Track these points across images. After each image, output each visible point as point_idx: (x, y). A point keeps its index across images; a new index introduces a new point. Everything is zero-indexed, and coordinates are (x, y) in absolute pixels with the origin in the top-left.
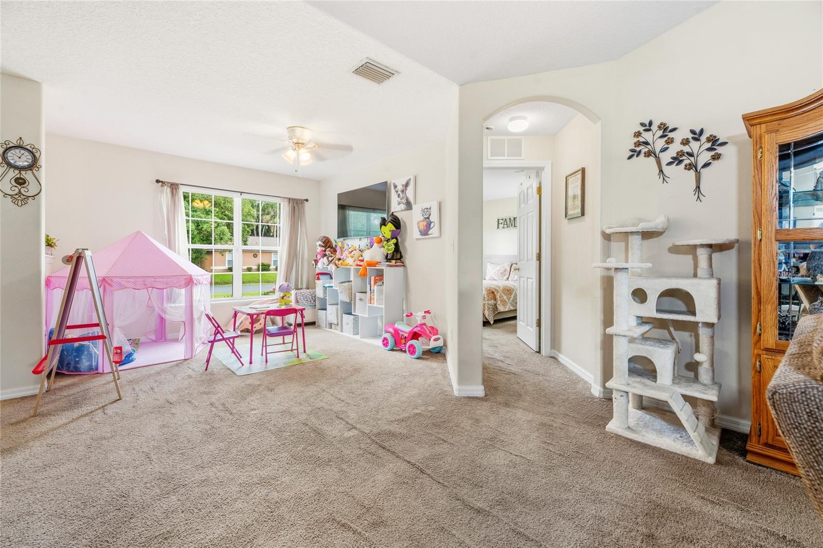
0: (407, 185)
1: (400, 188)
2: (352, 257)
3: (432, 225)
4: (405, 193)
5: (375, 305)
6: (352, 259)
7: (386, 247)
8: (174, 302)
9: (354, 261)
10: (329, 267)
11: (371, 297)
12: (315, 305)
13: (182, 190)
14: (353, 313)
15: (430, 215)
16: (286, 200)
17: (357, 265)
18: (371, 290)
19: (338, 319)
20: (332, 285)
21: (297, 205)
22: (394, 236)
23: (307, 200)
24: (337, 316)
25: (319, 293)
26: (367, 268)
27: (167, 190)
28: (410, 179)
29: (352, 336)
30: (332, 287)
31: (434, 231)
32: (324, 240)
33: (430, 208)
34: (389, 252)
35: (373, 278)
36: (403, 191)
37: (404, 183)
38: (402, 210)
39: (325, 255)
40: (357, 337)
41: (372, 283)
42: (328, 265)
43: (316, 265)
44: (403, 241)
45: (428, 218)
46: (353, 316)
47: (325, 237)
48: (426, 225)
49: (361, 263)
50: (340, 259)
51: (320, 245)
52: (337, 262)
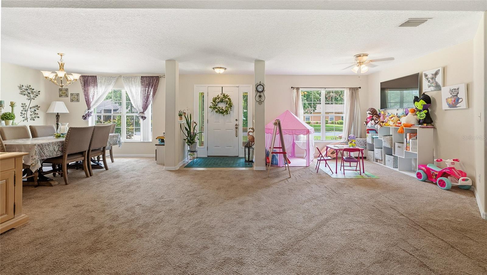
0: (436, 74)
1: (430, 76)
2: (392, 121)
3: (460, 100)
4: (435, 79)
5: (410, 151)
6: (392, 122)
7: (419, 115)
8: (298, 140)
9: (394, 123)
10: (376, 126)
11: (407, 146)
12: (366, 148)
13: (301, 90)
14: (393, 155)
15: (458, 93)
16: (348, 89)
17: (396, 126)
18: (407, 142)
19: (382, 157)
20: (378, 137)
21: (354, 91)
22: (425, 108)
23: (360, 88)
24: (382, 155)
25: (369, 140)
26: (404, 128)
27: (295, 91)
28: (439, 70)
29: (392, 168)
30: (378, 138)
31: (462, 105)
32: (372, 111)
33: (458, 89)
34: (421, 119)
35: (408, 135)
36: (432, 78)
37: (434, 72)
38: (431, 91)
39: (373, 119)
40: (397, 170)
41: (408, 137)
42: (375, 125)
43: (367, 124)
44: (434, 111)
45: (457, 96)
46: (393, 157)
47: (372, 108)
48: (454, 101)
49: (399, 125)
50: (383, 122)
51: (369, 113)
52: (381, 124)
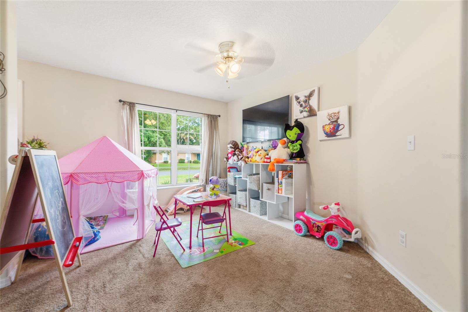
0: (311, 95)
1: (302, 99)
2: (259, 156)
3: (341, 127)
4: (309, 103)
5: (283, 194)
6: (260, 157)
7: (291, 148)
9: (261, 159)
10: (239, 163)
11: (278, 188)
12: (227, 190)
13: (137, 108)
14: (260, 199)
15: (338, 118)
16: (206, 116)
17: (264, 162)
18: (278, 182)
19: (246, 202)
20: (241, 176)
21: (213, 119)
22: (299, 138)
23: (219, 116)
24: (246, 200)
25: (230, 181)
26: (275, 164)
28: (314, 90)
29: (259, 216)
30: (241, 178)
31: (343, 133)
32: (233, 144)
33: (338, 113)
34: (295, 152)
35: (280, 173)
36: (305, 101)
37: (307, 94)
38: (304, 117)
39: (235, 154)
40: (265, 218)
41: (280, 176)
42: (238, 162)
43: (228, 161)
44: (306, 142)
45: (336, 121)
46: (260, 201)
47: (234, 141)
48: (333, 128)
49: (269, 160)
50: (248, 158)
51: (231, 147)
52: (246, 159)
